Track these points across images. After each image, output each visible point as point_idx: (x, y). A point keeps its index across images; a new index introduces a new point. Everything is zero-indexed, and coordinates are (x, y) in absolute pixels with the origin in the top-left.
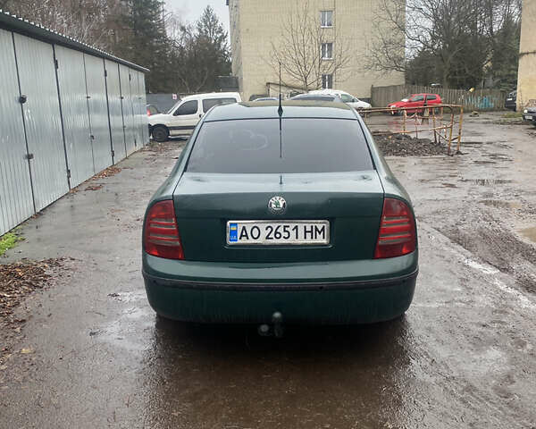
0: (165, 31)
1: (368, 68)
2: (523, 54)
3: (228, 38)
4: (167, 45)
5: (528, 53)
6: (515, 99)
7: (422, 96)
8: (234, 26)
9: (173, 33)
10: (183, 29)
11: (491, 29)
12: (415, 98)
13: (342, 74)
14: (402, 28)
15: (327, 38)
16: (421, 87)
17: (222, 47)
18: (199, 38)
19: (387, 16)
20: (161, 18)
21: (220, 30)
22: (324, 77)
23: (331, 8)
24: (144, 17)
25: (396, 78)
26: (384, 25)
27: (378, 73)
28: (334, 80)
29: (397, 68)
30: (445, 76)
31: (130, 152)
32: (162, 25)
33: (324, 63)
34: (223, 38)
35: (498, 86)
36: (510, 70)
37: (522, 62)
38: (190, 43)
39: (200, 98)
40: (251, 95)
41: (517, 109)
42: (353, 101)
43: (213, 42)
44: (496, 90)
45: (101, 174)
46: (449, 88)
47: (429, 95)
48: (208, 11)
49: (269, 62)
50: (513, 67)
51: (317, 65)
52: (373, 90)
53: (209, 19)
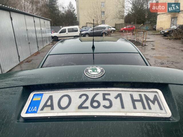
0: (58, 9)
1: (115, 18)
2: (158, 14)
3: (76, 10)
4: (59, 12)
5: (160, 14)
6: (156, 27)
7: (130, 26)
8: (77, 7)
9: (60, 9)
10: (63, 8)
11: (148, 7)
12: (128, 27)
13: (107, 20)
14: (124, 7)
15: (103, 10)
16: (129, 24)
17: (74, 13)
18: (68, 10)
19: (120, 4)
20: (57, 5)
21: (74, 8)
22: (102, 21)
23: (104, 1)
24: (52, 4)
25: (122, 21)
26: (119, 6)
27: (117, 20)
28: (105, 22)
29: (122, 18)
30: (136, 21)
31: (45, 46)
32: (58, 7)
33: (102, 17)
34: (74, 10)
35: (150, 23)
36: (154, 19)
37: (158, 17)
38: (66, 12)
39: (67, 28)
40: (82, 26)
41: (157, 30)
42: (111, 28)
43: (72, 12)
44: (150, 25)
45: (33, 55)
46: (137, 24)
47: (132, 26)
48: (70, 3)
49: (87, 17)
50: (155, 18)
51: (100, 18)
52: (116, 25)
53: (71, 5)
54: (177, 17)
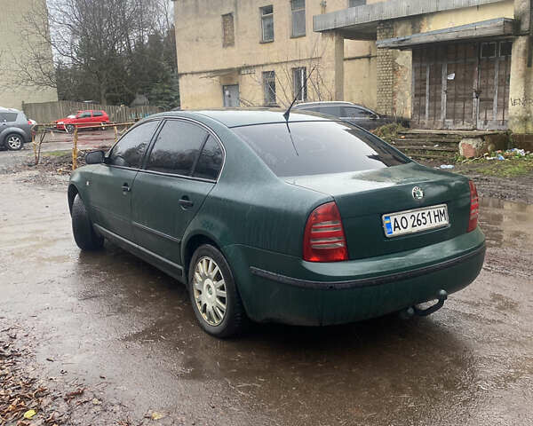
1: (18, 83)
5: (186, 74)
7: (88, 112)
12: (81, 114)
19: (34, 29)
27: (30, 88)
37: (182, 82)
46: (108, 104)
47: (96, 112)
52: (25, 106)
54: (238, 85)
